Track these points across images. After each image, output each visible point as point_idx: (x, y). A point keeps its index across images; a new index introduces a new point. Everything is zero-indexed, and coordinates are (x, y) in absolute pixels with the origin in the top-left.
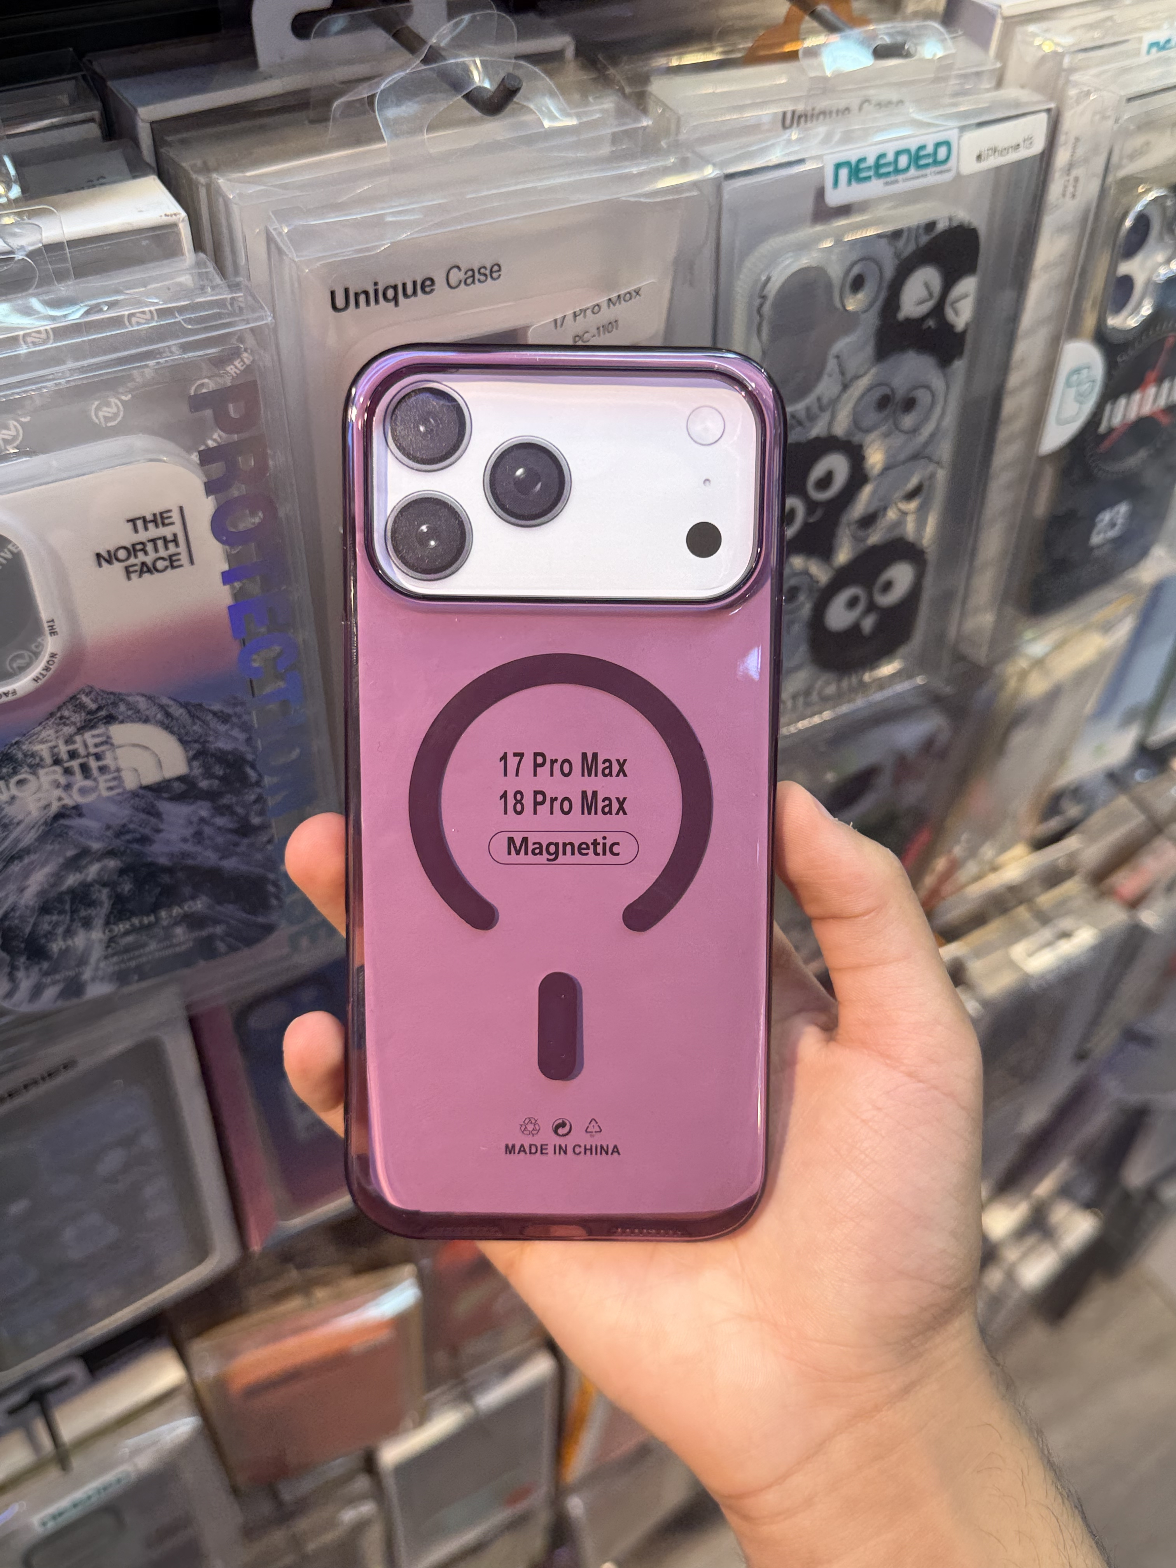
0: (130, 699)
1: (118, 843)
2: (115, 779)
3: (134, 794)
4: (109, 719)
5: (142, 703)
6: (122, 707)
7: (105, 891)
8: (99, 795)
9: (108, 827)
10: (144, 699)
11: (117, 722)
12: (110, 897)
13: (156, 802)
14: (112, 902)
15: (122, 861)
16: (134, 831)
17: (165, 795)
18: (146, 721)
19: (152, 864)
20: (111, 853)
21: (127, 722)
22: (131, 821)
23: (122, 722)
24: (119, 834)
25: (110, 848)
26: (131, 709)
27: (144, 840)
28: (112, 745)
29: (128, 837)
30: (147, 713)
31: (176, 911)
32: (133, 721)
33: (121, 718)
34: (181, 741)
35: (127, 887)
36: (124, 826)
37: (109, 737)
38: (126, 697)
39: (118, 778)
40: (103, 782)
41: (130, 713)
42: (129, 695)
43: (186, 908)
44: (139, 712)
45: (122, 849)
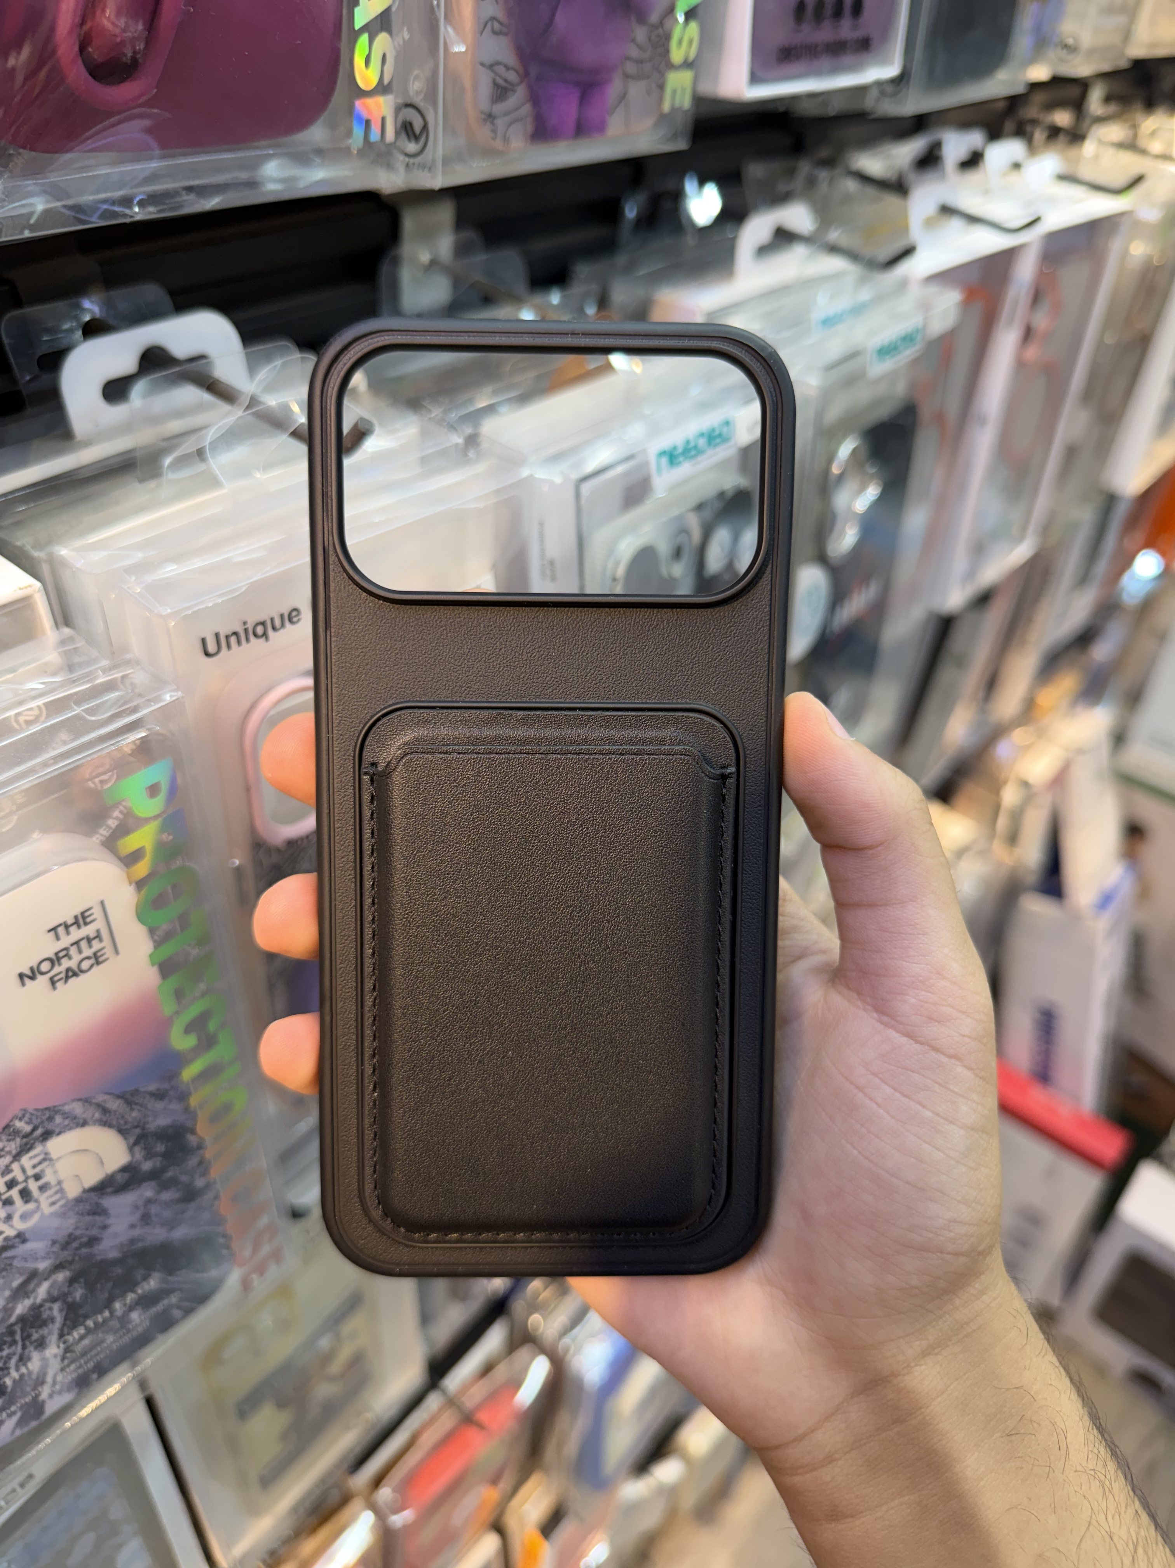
0: (67, 1108)
1: (66, 1255)
2: (56, 1193)
3: (78, 1200)
4: (45, 1136)
5: (77, 1108)
6: (58, 1119)
7: (56, 1306)
8: (43, 1215)
9: (54, 1242)
10: (80, 1103)
11: (54, 1135)
12: (61, 1311)
13: (100, 1201)
14: (64, 1313)
15: (70, 1270)
16: (81, 1236)
17: (109, 1190)
18: (84, 1124)
19: (103, 1261)
20: (58, 1267)
21: (64, 1132)
22: (77, 1228)
23: (59, 1133)
24: (65, 1246)
25: (58, 1262)
26: (67, 1118)
27: (93, 1241)
28: (51, 1160)
29: (75, 1245)
30: (85, 1116)
31: (130, 1297)
32: (70, 1129)
33: (57, 1131)
34: (122, 1132)
35: (78, 1294)
36: (70, 1235)
37: (46, 1154)
38: (61, 1108)
39: (61, 1191)
40: (44, 1200)
41: (67, 1122)
42: (64, 1104)
43: (140, 1291)
44: (75, 1118)
45: (70, 1258)
